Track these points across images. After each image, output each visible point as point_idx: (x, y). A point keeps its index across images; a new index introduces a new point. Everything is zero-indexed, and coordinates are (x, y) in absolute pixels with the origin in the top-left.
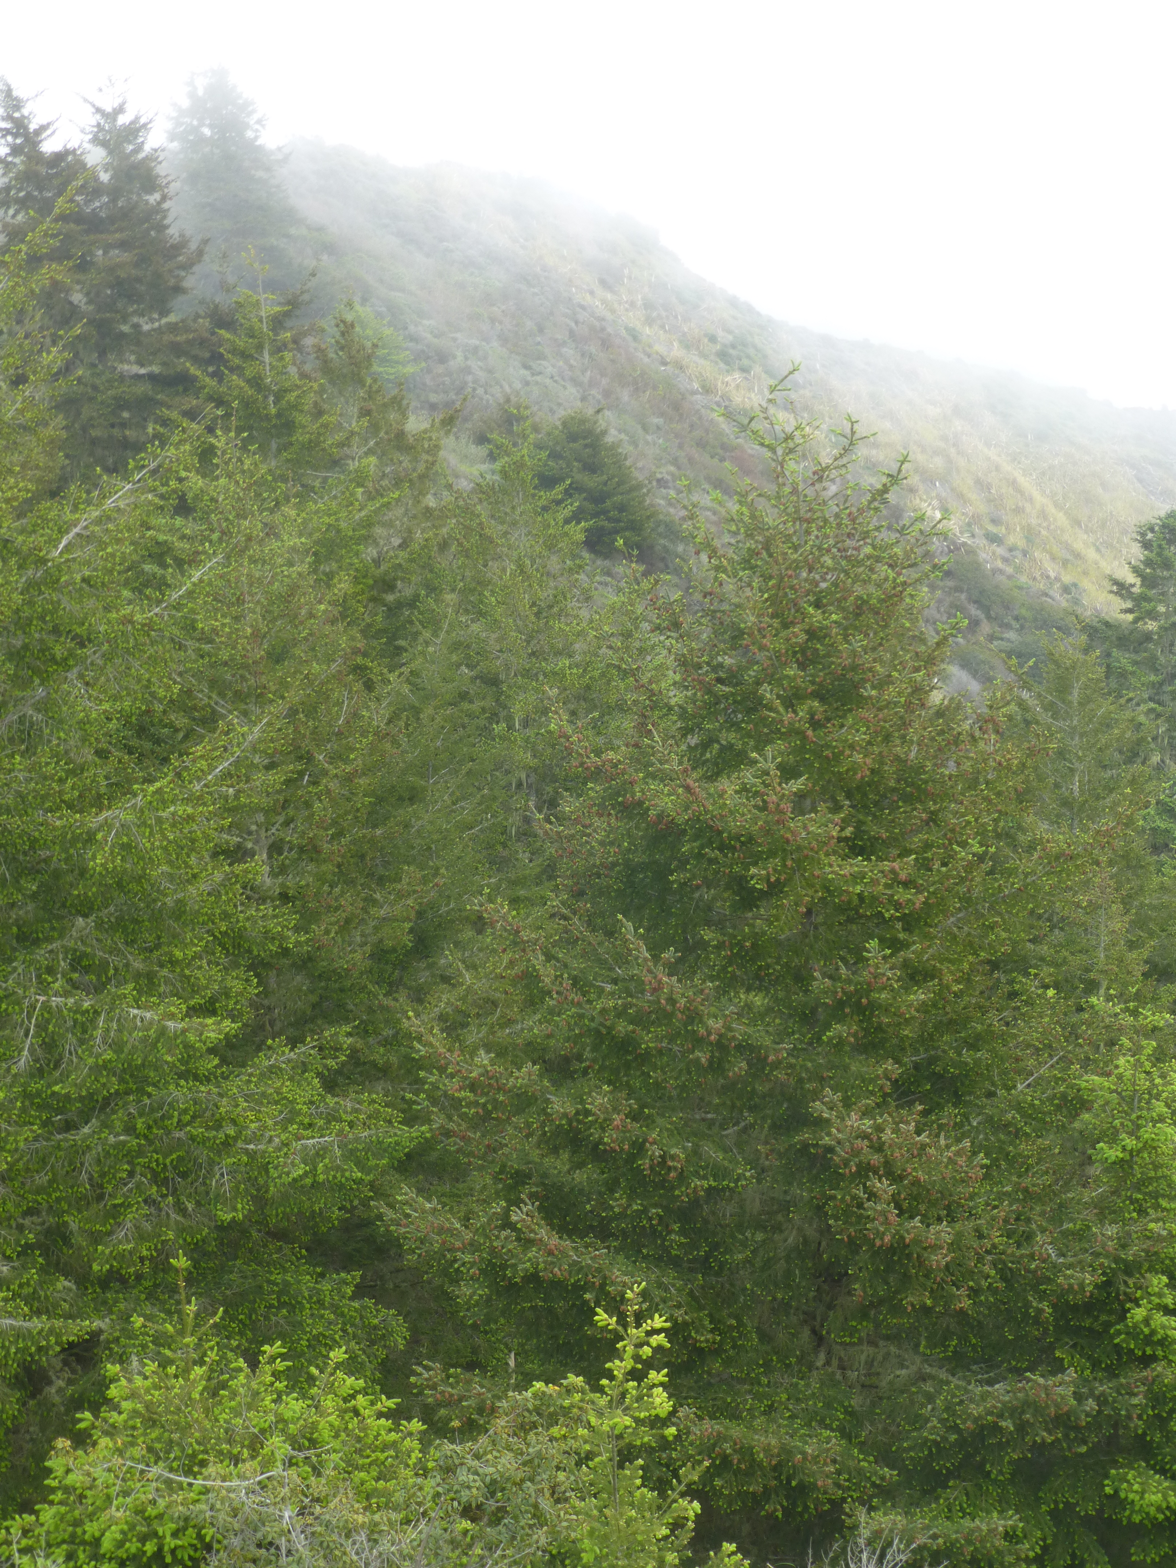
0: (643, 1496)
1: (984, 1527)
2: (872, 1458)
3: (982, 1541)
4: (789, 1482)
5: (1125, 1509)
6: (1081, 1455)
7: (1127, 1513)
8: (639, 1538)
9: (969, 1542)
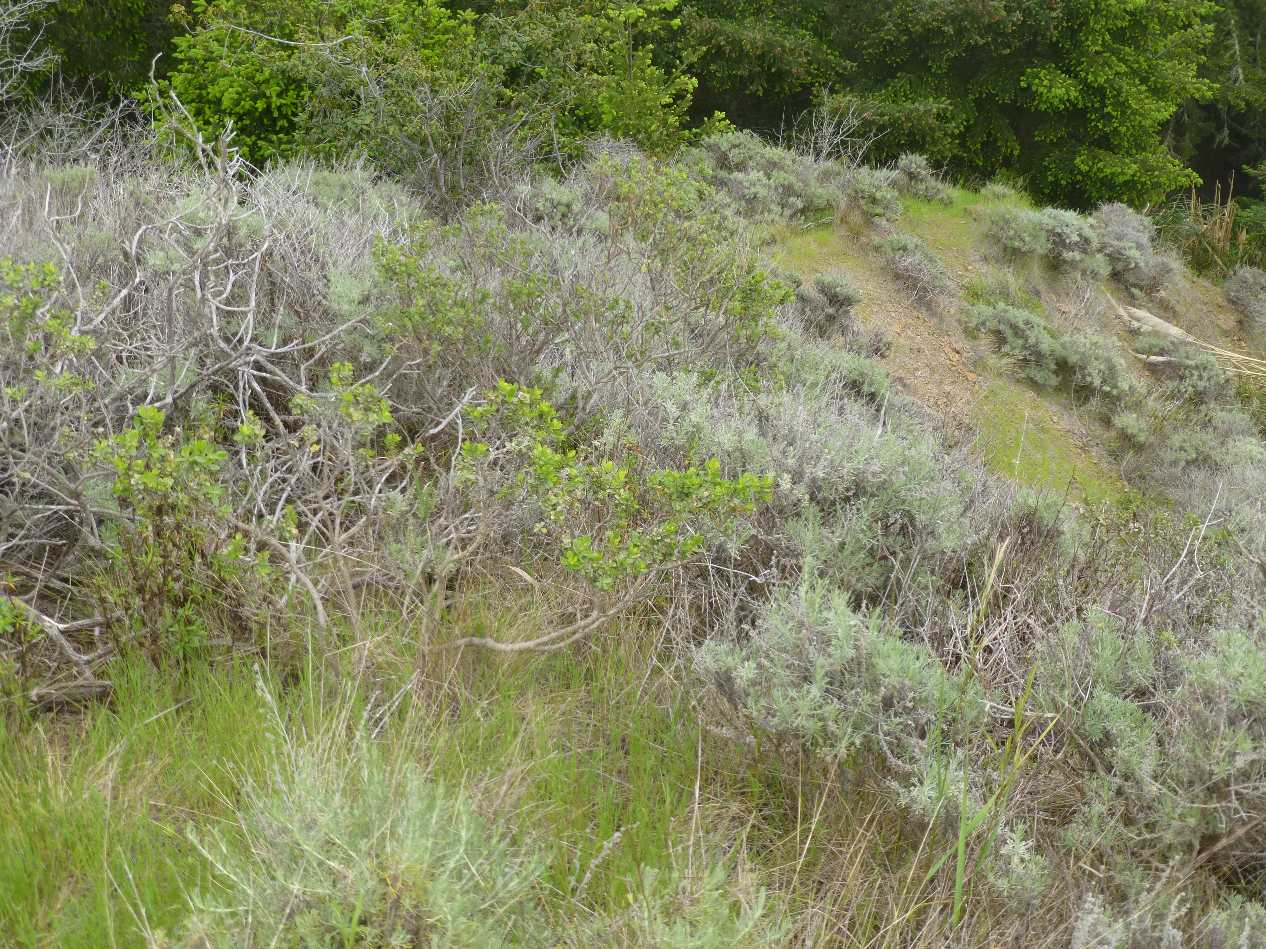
0: (652, 73)
1: (922, 109)
2: (837, 53)
3: (919, 118)
4: (769, 69)
5: (1034, 100)
6: (1006, 56)
7: (1035, 103)
8: (648, 104)
9: (908, 119)
